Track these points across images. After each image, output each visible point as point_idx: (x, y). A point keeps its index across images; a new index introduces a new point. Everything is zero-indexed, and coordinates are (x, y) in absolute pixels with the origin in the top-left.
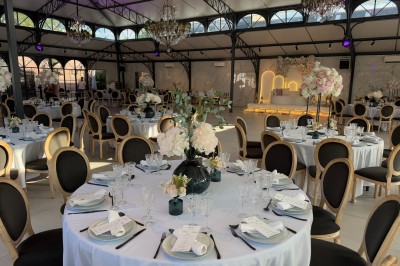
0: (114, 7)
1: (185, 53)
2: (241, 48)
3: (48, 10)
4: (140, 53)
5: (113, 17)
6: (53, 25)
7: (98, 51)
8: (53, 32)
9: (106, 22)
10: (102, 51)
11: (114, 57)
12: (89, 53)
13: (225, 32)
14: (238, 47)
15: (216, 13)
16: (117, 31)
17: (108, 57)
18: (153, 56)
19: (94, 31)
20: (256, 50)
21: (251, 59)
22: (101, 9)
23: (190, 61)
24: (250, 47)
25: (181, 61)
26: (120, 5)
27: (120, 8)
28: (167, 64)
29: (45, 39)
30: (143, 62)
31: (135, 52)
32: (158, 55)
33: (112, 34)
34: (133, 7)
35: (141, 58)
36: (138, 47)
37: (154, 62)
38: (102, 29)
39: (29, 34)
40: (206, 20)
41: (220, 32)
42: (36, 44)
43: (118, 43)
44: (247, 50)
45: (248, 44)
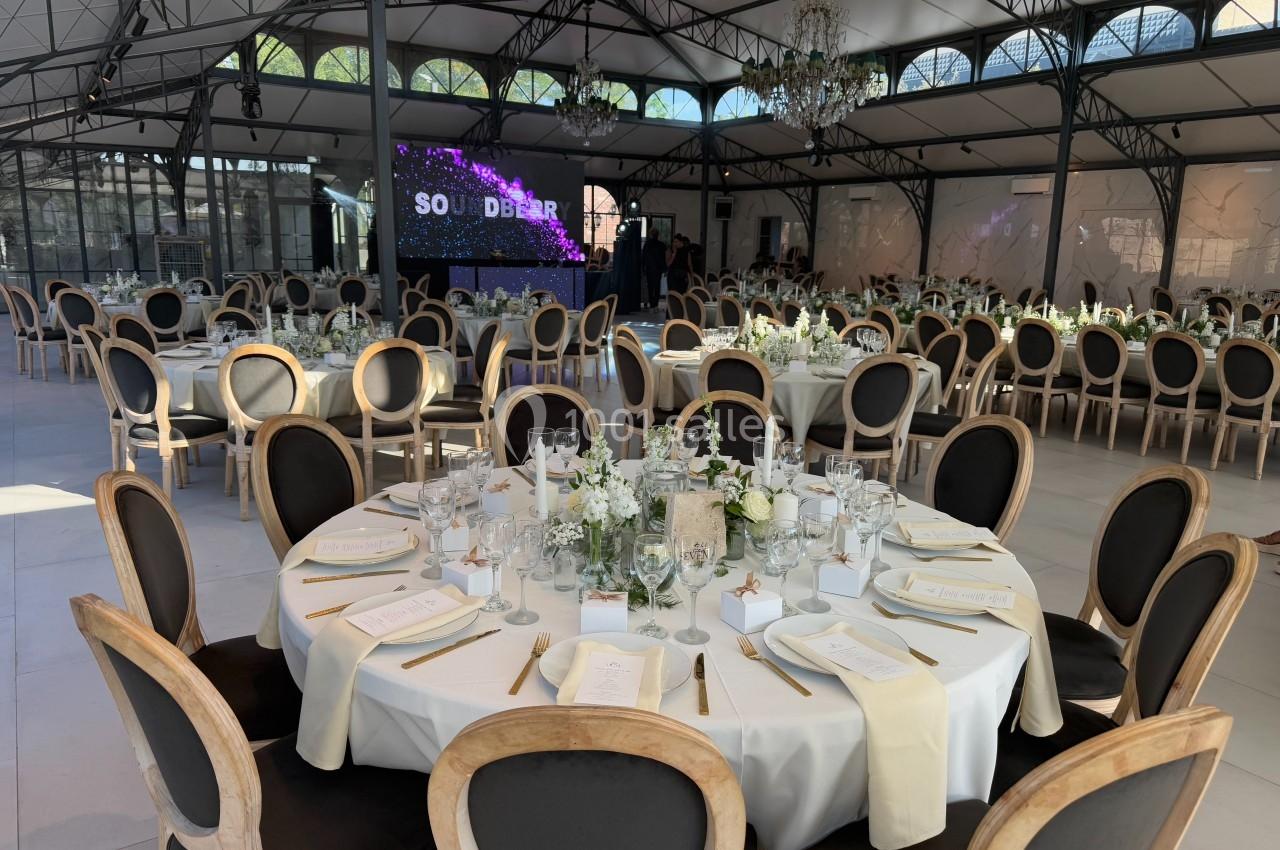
0: (692, 23)
3: (522, 48)
4: (772, 159)
5: (700, 57)
6: (534, 88)
7: (653, 159)
8: (534, 108)
9: (679, 72)
10: (666, 158)
11: (697, 173)
12: (631, 166)
13: (1041, 78)
15: (1005, 17)
16: (708, 93)
17: (682, 174)
18: (806, 166)
19: (642, 98)
20: (1164, 132)
21: (1146, 164)
22: (656, 33)
23: (931, 176)
24: (1140, 123)
25: (896, 178)
26: (710, 17)
27: (709, 27)
28: (856, 191)
30: (782, 186)
31: (760, 158)
32: (822, 163)
33: (694, 103)
34: (749, 18)
35: (776, 174)
37: (815, 184)
38: (665, 93)
39: (474, 115)
40: (976, 43)
41: (1025, 78)
43: (708, 133)
45: (1134, 112)
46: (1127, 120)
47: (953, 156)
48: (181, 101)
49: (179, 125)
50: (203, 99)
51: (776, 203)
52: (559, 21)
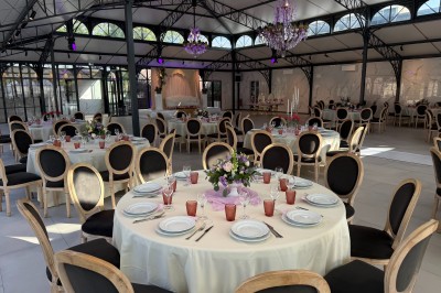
0: (231, 13)
1: (306, 57)
2: (376, 47)
3: (168, 23)
4: (256, 61)
5: (230, 24)
6: (173, 37)
7: (214, 61)
8: (172, 44)
9: (223, 30)
10: (218, 61)
11: (230, 66)
12: (206, 64)
13: (356, 31)
14: (372, 47)
15: (344, 9)
16: (233, 38)
17: (224, 67)
18: (270, 63)
19: (210, 41)
20: (397, 49)
21: (390, 60)
22: (217, 17)
23: (312, 65)
24: (388, 46)
25: (301, 66)
26: (237, 11)
27: (237, 14)
28: (286, 71)
29: (166, 52)
30: (259, 70)
31: (251, 60)
32: (276, 61)
33: (229, 42)
34: (250, 11)
35: (257, 66)
36: (255, 55)
37: (271, 69)
38: (218, 38)
39: (151, 47)
40: (331, 19)
41: (349, 31)
42: (157, 57)
43: (234, 52)
44: (384, 50)
45: (386, 42)
46: (384, 45)
47: (321, 58)
48: (41, 44)
49: (40, 53)
50: (50, 43)
51: (257, 76)
52: (183, 13)
